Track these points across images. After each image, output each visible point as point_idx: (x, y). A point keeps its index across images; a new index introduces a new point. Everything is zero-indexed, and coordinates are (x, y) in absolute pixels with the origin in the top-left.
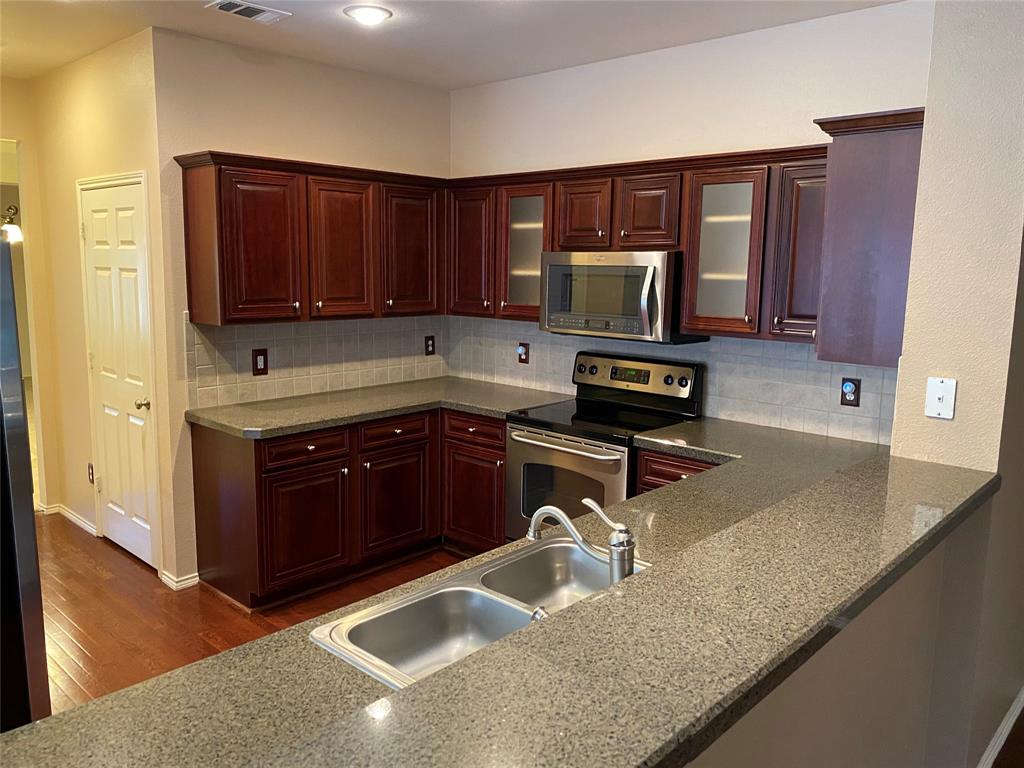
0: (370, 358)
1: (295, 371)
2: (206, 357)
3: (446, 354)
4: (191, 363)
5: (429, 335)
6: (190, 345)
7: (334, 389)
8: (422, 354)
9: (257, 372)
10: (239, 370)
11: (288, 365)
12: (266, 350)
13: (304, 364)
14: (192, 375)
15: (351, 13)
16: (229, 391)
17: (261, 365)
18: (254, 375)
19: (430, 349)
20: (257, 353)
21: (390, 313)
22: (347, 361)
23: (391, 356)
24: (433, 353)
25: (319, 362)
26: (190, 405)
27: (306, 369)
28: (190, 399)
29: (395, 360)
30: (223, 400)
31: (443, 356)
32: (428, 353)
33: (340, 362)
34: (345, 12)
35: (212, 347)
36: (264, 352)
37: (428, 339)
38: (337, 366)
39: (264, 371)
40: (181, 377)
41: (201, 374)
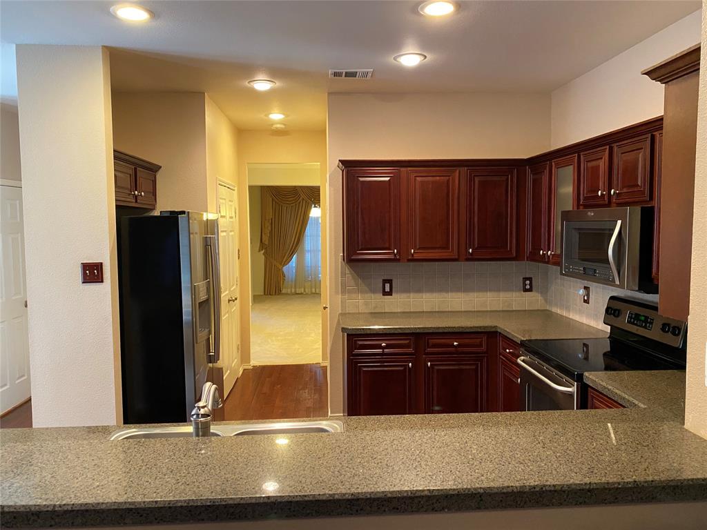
0: (472, 290)
1: (412, 295)
2: (352, 282)
3: (544, 291)
4: (344, 285)
5: (527, 276)
6: (343, 274)
7: (441, 310)
8: (519, 291)
9: (385, 293)
10: (373, 291)
11: (407, 290)
12: (391, 280)
13: (419, 291)
14: (343, 292)
15: (398, 59)
16: (366, 304)
17: (387, 289)
18: (383, 295)
19: (528, 287)
20: (385, 281)
21: (471, 258)
22: (452, 291)
23: (490, 290)
24: (530, 290)
25: (431, 290)
26: (342, 310)
27: (421, 294)
28: (342, 306)
29: (495, 294)
30: (362, 309)
31: (541, 293)
32: (526, 290)
33: (447, 291)
34: (395, 59)
35: (357, 277)
36: (390, 281)
37: (525, 279)
38: (445, 294)
39: (390, 293)
40: (337, 293)
41: (350, 292)
